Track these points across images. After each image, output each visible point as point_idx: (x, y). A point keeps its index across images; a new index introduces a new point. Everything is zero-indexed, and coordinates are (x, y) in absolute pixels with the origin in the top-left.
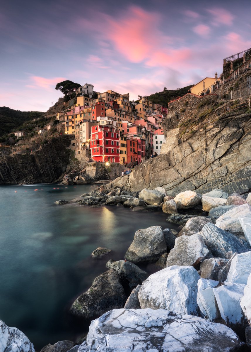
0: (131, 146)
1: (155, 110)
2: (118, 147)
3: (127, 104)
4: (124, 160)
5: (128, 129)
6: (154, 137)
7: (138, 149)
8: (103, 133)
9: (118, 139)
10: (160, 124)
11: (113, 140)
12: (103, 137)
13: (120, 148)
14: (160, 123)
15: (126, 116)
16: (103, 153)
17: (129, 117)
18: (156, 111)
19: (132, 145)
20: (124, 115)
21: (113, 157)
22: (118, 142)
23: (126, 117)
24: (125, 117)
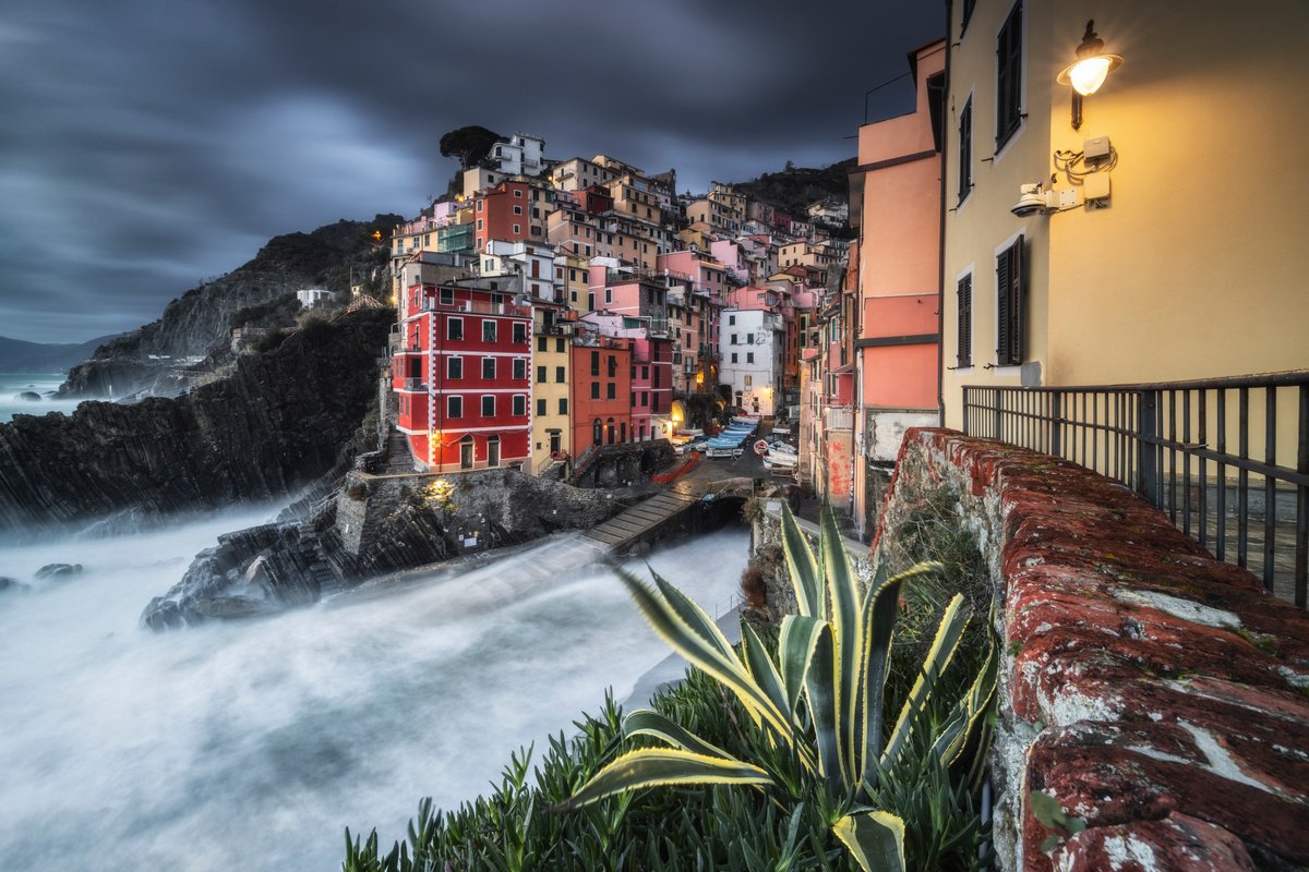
0: (595, 372)
1: (752, 220)
2: (525, 384)
3: (646, 197)
4: (555, 443)
5: (609, 293)
6: (725, 316)
7: (631, 384)
8: (430, 322)
9: (525, 349)
10: (759, 265)
11: (489, 355)
12: (430, 342)
13: (530, 392)
14: (759, 262)
15: (621, 239)
16: (431, 422)
17: (635, 243)
18: (753, 223)
19: (603, 367)
20: (614, 235)
21: (493, 436)
22: (520, 365)
23: (621, 244)
24: (615, 241)
